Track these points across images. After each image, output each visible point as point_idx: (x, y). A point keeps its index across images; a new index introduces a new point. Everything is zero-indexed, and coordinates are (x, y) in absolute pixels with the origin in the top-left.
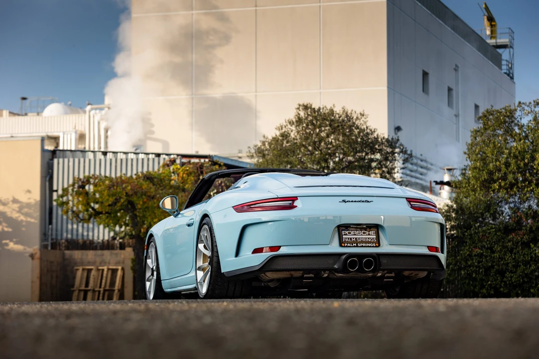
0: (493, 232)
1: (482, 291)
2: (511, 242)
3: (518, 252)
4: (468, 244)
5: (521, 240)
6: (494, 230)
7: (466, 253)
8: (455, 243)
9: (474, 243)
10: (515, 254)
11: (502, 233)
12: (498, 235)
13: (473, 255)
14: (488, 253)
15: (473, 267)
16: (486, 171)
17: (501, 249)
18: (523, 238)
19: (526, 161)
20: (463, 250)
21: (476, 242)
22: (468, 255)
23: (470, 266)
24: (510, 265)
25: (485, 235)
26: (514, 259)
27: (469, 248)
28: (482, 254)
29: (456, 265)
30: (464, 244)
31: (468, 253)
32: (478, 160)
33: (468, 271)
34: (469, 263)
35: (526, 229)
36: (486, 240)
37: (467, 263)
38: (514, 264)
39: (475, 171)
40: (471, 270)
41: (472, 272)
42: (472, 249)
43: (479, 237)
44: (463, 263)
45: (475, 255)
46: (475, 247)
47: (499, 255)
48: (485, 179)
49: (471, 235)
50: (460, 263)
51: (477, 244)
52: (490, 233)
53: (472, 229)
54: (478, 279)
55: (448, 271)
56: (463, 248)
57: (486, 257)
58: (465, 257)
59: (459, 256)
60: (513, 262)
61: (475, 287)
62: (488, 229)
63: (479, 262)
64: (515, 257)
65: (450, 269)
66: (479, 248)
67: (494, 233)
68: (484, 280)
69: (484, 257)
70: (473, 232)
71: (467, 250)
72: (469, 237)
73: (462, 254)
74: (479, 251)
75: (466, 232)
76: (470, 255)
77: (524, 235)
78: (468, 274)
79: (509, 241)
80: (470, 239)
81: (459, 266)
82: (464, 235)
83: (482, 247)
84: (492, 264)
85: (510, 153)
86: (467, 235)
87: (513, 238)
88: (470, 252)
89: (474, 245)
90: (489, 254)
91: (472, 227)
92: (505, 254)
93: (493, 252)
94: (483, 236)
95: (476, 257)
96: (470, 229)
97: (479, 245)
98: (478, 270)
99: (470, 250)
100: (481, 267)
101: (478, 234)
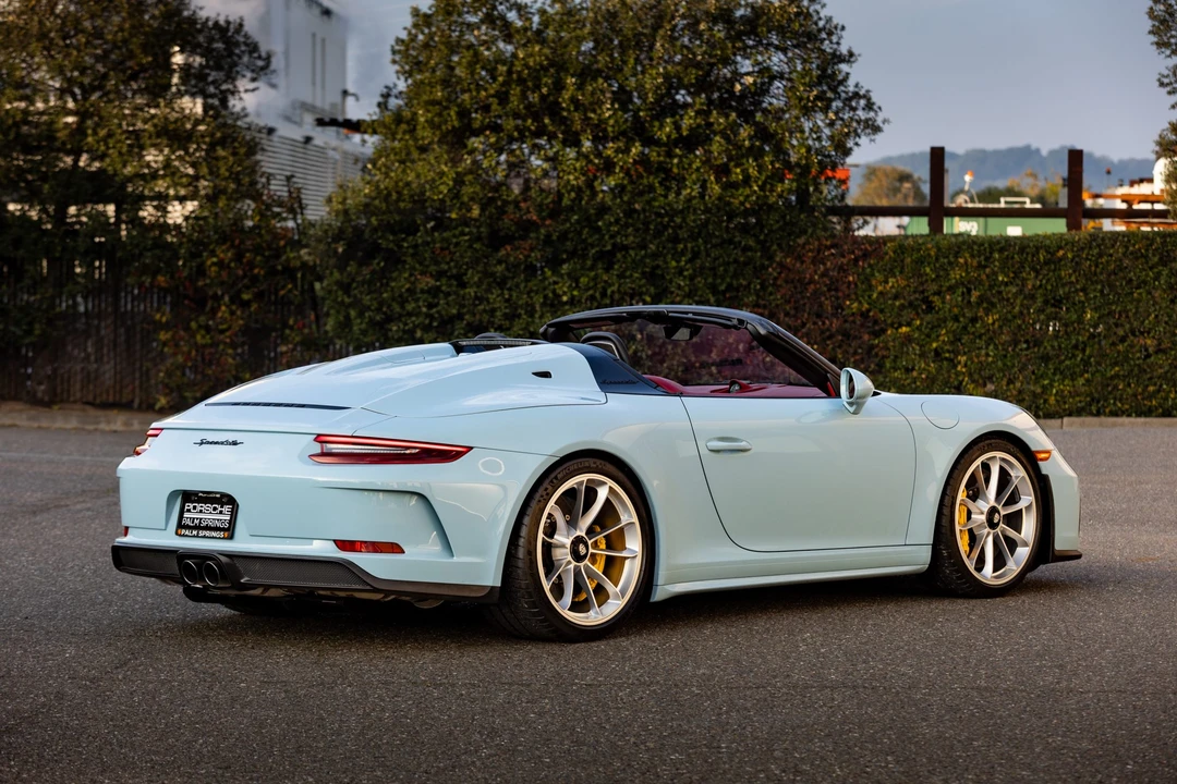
0: (466, 241)
2: (504, 265)
3: (517, 286)
4: (407, 266)
5: (526, 261)
6: (466, 238)
7: (403, 286)
8: (378, 264)
9: (421, 264)
10: (510, 289)
11: (483, 244)
12: (475, 249)
13: (418, 290)
14: (450, 286)
15: (417, 316)
16: (456, 109)
17: (480, 279)
18: (529, 256)
19: (545, 90)
20: (395, 280)
21: (427, 263)
22: (408, 290)
23: (410, 314)
24: (498, 313)
25: (447, 248)
26: (507, 301)
27: (411, 275)
28: (438, 289)
29: (379, 310)
30: (400, 266)
31: (407, 286)
32: (436, 83)
33: (406, 324)
34: (410, 307)
35: (538, 238)
36: (448, 260)
37: (403, 307)
38: (507, 311)
39: (431, 108)
40: (413, 322)
41: (415, 327)
42: (416, 279)
43: (433, 252)
44: (397, 308)
45: (422, 291)
46: (424, 274)
47: (476, 292)
48: (453, 127)
49: (415, 247)
50: (389, 306)
51: (427, 266)
52: (457, 244)
53: (419, 234)
55: (361, 323)
56: (395, 275)
57: (448, 294)
58: (401, 296)
59: (386, 291)
60: (506, 308)
62: (454, 236)
63: (430, 306)
64: (511, 296)
65: (367, 320)
66: (432, 275)
67: (467, 244)
69: (441, 295)
70: (420, 241)
71: (405, 279)
72: (411, 251)
73: (393, 288)
74: (432, 282)
75: (403, 240)
76: (411, 291)
77: (532, 249)
78: (404, 332)
79: (500, 262)
80: (413, 255)
81: (385, 313)
82: (400, 247)
83: (439, 275)
84: (459, 310)
85: (510, 72)
86: (408, 248)
87: (508, 255)
88: (412, 283)
89: (420, 268)
90: (454, 289)
91: (418, 230)
92: (489, 290)
93: (463, 285)
94: (442, 249)
95: (425, 296)
96: (415, 234)
97: (433, 268)
98: (427, 321)
99: (413, 279)
100: (436, 315)
101: (432, 246)
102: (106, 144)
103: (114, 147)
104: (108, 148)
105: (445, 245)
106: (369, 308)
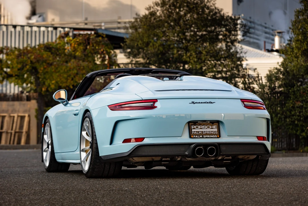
1: (302, 134)
4: (292, 99)
7: (290, 105)
8: (282, 98)
9: (296, 97)
13: (296, 107)
15: (296, 116)
16: (306, 43)
20: (288, 103)
21: (298, 97)
22: (292, 107)
23: (293, 115)
25: (305, 92)
27: (293, 102)
28: (302, 106)
29: (282, 114)
30: (289, 99)
31: (292, 105)
32: (300, 34)
33: (292, 119)
34: (293, 113)
36: (305, 96)
37: (291, 113)
39: (297, 42)
40: (294, 118)
41: (295, 120)
42: (295, 103)
43: (300, 93)
44: (288, 113)
45: (297, 107)
46: (297, 101)
48: (305, 49)
49: (294, 92)
50: (286, 113)
51: (298, 98)
53: (295, 87)
54: (299, 125)
55: (277, 119)
56: (288, 101)
57: (306, 108)
59: (285, 107)
61: (297, 131)
63: (300, 112)
65: (278, 117)
66: (300, 102)
68: (304, 126)
69: (304, 108)
70: (295, 89)
71: (291, 103)
72: (293, 93)
73: (287, 106)
74: (300, 104)
75: (290, 89)
76: (293, 107)
78: (291, 121)
80: (293, 95)
81: (285, 115)
82: (289, 92)
83: (303, 101)
86: (291, 92)
88: (293, 104)
89: (296, 99)
91: (295, 86)
94: (303, 92)
95: (298, 109)
96: (293, 87)
97: (300, 99)
98: (299, 118)
99: (294, 103)
100: (302, 116)
101: (300, 91)
102: (190, 58)
103: (192, 59)
104: (190, 60)
105: (304, 91)
106: (279, 113)
